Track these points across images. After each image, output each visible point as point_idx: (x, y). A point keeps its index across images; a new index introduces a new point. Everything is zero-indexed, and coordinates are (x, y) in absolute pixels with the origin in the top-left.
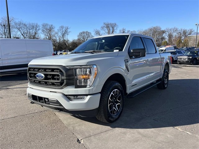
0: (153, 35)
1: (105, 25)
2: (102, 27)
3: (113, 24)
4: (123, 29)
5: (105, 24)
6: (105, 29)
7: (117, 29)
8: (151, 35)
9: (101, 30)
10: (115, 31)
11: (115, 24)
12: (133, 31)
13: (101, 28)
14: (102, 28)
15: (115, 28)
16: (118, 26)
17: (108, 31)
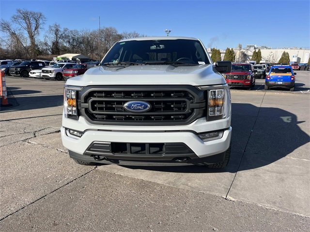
0: (105, 40)
1: (19, 14)
2: (13, 17)
3: (37, 14)
4: (55, 25)
5: (19, 11)
6: (22, 20)
7: (44, 23)
8: (103, 40)
9: (13, 22)
10: (41, 26)
11: (41, 15)
12: (75, 31)
13: (13, 19)
14: (15, 19)
15: (41, 21)
16: (45, 18)
17: (28, 26)
